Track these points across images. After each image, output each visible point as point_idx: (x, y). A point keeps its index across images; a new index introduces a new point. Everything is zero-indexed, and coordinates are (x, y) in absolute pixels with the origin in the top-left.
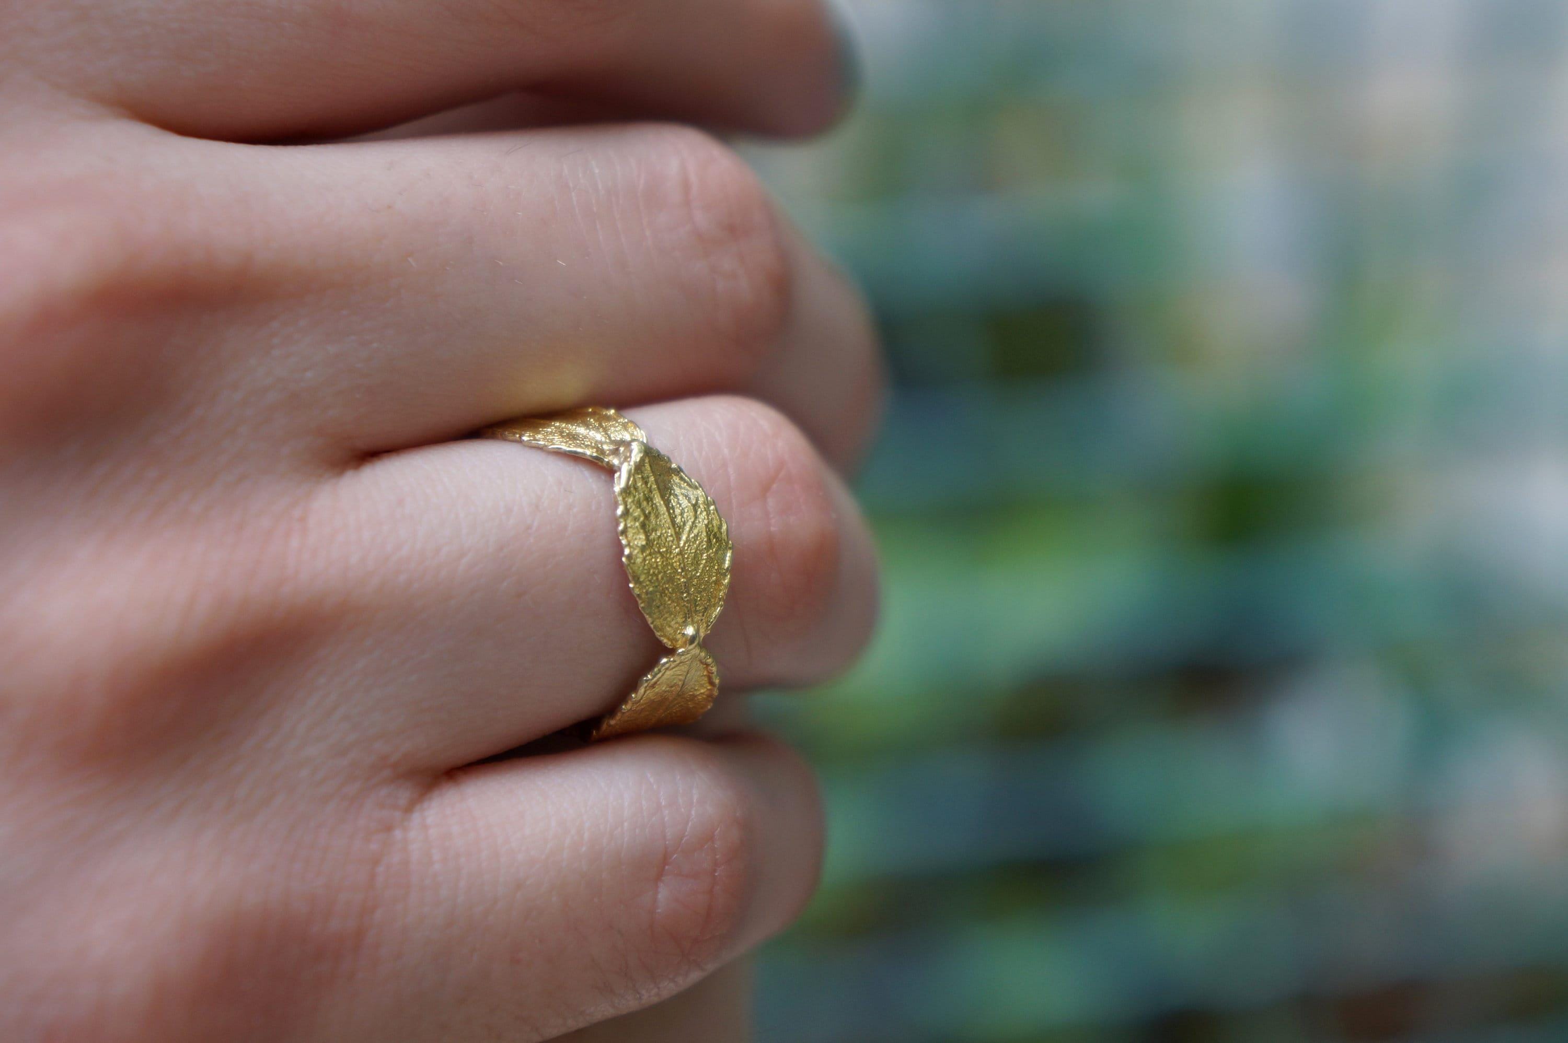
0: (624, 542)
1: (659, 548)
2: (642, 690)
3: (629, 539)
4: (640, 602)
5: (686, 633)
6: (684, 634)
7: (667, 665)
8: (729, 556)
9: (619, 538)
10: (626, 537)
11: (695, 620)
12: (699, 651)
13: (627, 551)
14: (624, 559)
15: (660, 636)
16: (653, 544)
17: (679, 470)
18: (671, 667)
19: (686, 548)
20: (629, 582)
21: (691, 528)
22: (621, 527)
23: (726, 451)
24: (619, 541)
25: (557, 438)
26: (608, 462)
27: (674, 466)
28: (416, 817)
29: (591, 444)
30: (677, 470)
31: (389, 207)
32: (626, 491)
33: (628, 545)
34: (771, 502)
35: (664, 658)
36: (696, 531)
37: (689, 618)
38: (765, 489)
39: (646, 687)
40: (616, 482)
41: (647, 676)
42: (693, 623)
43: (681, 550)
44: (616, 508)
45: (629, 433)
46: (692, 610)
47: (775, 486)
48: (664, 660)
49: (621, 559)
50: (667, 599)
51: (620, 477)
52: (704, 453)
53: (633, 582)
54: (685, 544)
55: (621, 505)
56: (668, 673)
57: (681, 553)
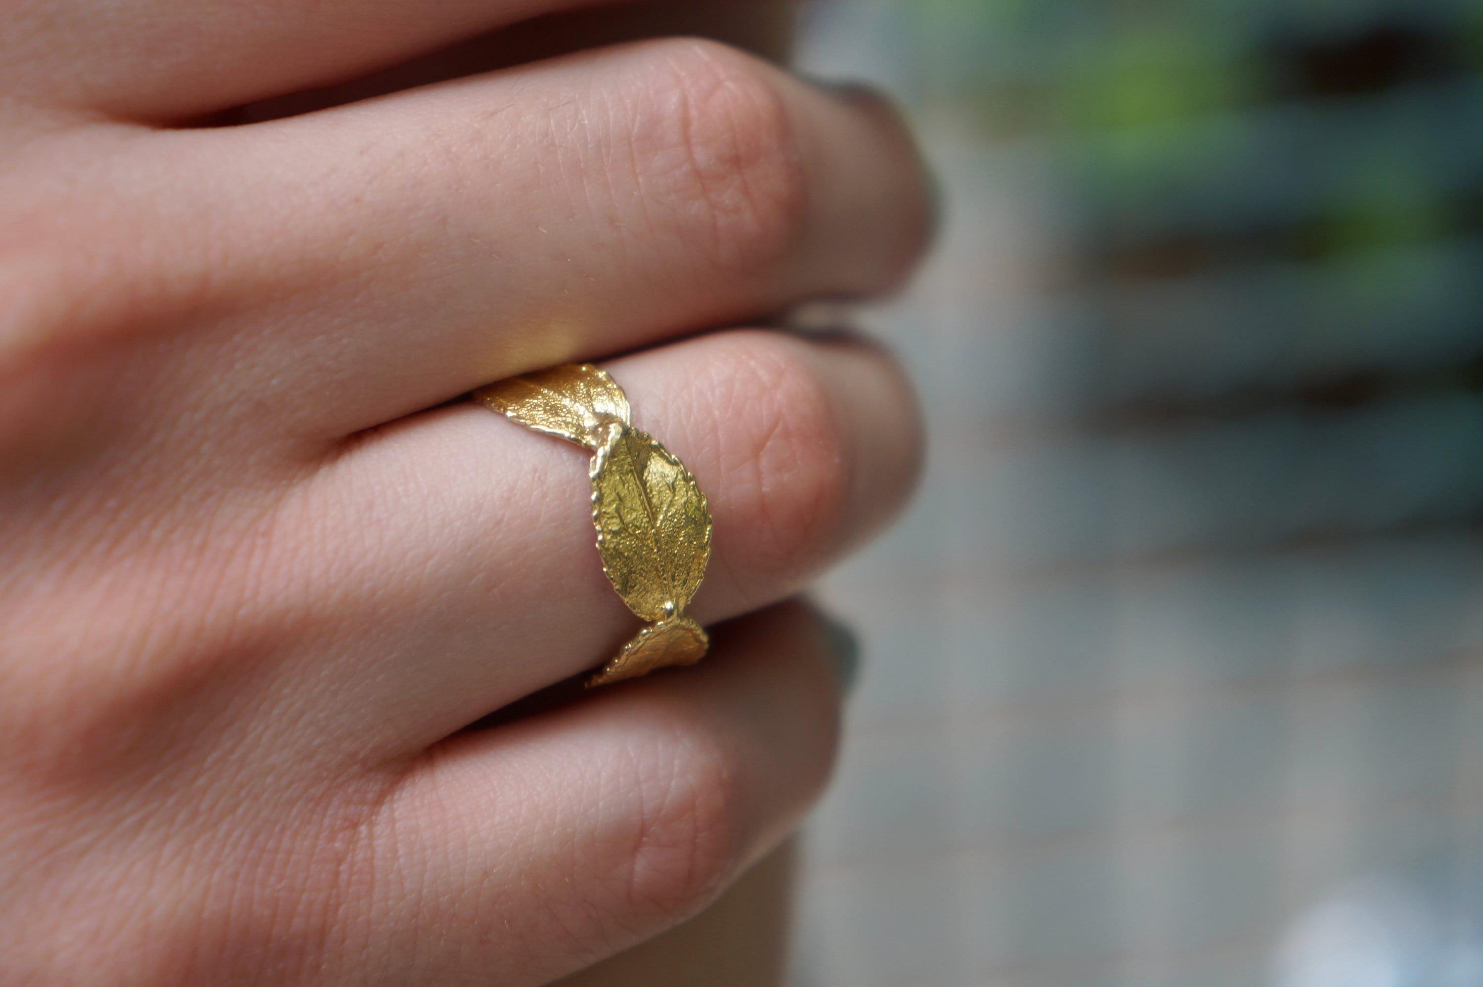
0: (598, 528)
1: (634, 531)
2: (624, 658)
3: (603, 524)
4: (614, 584)
5: (664, 607)
6: (662, 608)
7: (647, 636)
8: (709, 531)
9: (593, 524)
10: (600, 523)
11: (674, 594)
12: (679, 621)
13: (600, 537)
14: (597, 545)
15: (637, 613)
16: (628, 527)
17: (659, 446)
18: (651, 637)
19: (663, 527)
20: (603, 566)
21: (669, 506)
22: (595, 513)
23: (717, 413)
24: (594, 527)
25: (539, 414)
26: (586, 444)
27: (654, 442)
28: (385, 810)
29: (573, 420)
30: (657, 446)
31: (357, 200)
32: (600, 477)
33: (602, 532)
34: (765, 462)
35: (644, 629)
36: (673, 510)
37: (667, 593)
38: (758, 448)
39: (627, 655)
40: (591, 467)
41: (628, 646)
42: (671, 598)
43: (657, 531)
44: (591, 493)
45: (614, 403)
46: (670, 585)
47: (769, 444)
48: (645, 631)
49: (595, 545)
50: (643, 578)
51: (595, 461)
52: (692, 419)
53: (607, 567)
54: (661, 524)
55: (596, 491)
56: (649, 641)
57: (657, 533)
